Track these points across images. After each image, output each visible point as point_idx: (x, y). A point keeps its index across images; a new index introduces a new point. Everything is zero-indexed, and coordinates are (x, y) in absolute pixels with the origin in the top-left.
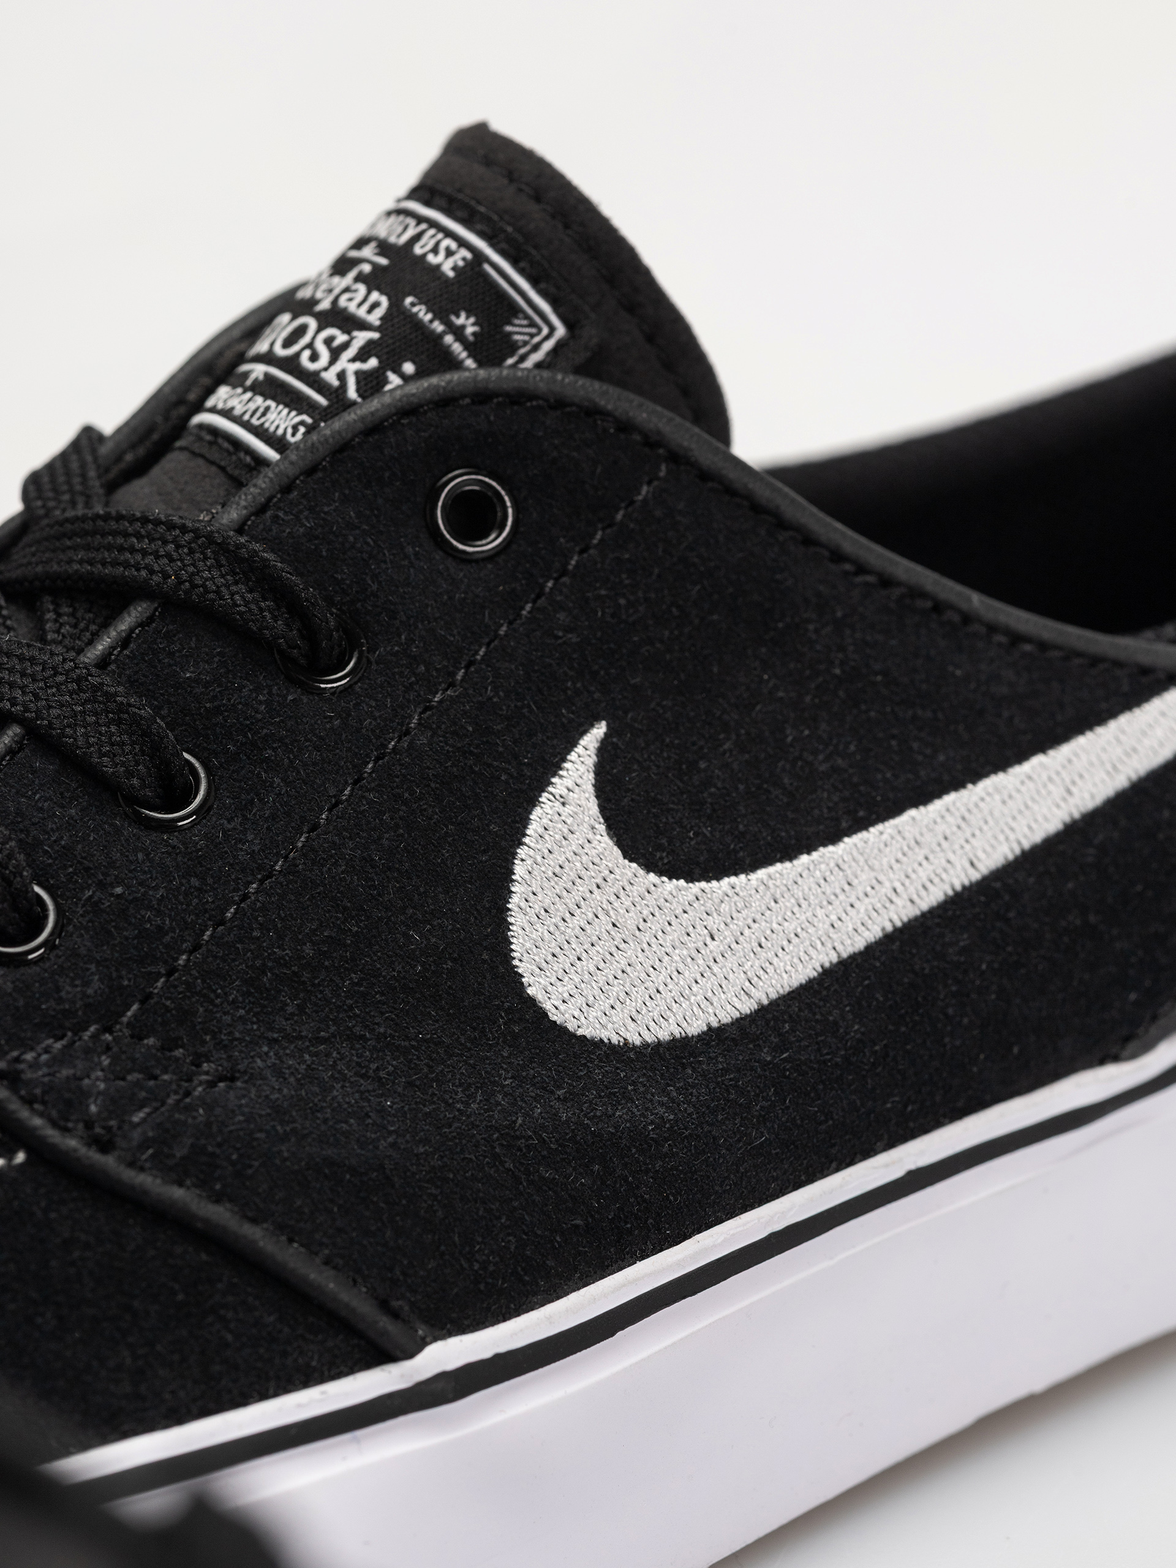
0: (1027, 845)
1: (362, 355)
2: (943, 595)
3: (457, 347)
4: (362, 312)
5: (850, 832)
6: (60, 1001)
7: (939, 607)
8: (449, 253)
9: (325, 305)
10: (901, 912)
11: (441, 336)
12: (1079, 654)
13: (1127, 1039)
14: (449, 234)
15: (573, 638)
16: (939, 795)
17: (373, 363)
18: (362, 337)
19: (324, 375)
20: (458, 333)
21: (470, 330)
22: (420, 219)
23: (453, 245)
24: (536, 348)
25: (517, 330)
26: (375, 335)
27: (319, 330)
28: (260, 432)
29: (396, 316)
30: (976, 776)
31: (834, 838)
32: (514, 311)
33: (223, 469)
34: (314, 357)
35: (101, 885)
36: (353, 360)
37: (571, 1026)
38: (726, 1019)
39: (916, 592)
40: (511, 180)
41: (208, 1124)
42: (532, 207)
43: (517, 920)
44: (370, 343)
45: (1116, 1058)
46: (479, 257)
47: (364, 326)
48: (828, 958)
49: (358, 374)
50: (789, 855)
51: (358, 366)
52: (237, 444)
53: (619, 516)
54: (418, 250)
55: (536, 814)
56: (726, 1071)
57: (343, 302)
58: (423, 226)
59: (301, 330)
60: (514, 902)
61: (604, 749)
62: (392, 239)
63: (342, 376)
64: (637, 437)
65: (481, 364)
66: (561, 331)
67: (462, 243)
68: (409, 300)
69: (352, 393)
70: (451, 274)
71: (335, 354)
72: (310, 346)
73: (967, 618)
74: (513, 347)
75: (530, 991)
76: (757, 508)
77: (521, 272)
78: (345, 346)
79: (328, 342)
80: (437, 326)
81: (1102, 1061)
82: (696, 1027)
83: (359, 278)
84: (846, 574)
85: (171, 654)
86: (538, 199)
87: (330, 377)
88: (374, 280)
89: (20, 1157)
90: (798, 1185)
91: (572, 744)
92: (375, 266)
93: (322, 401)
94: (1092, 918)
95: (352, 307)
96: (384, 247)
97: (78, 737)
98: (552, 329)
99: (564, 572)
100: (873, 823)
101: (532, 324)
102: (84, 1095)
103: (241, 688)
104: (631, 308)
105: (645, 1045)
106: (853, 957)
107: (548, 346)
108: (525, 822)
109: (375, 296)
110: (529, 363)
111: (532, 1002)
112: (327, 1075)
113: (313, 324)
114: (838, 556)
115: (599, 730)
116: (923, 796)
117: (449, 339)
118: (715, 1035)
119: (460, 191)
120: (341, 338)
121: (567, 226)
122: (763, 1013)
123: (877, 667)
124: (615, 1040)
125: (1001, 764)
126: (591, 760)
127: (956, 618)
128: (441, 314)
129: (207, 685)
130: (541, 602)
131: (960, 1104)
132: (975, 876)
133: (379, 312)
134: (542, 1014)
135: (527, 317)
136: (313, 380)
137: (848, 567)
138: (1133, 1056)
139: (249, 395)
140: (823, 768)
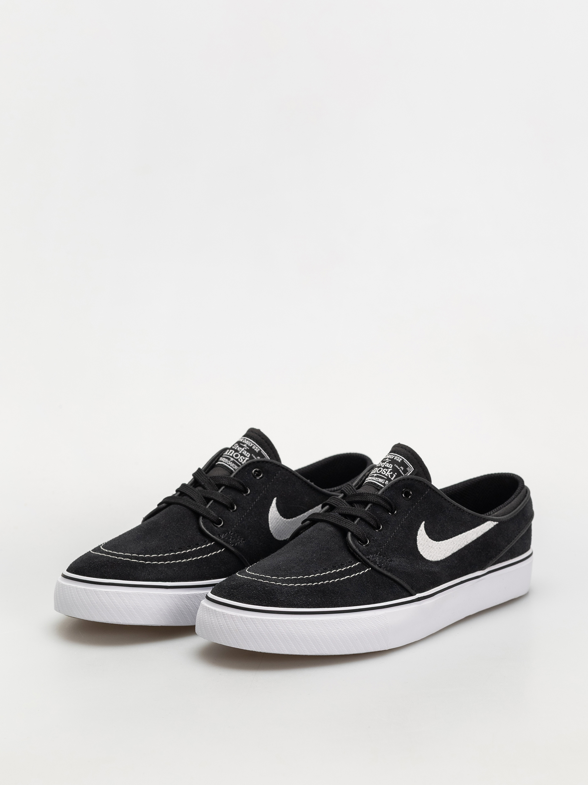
0: (473, 540)
1: (390, 472)
2: (461, 508)
3: (401, 471)
4: (389, 467)
5: (453, 537)
6: (372, 551)
7: (460, 509)
8: (399, 459)
9: (383, 466)
10: (460, 548)
11: (399, 470)
12: (477, 516)
13: (483, 568)
14: (399, 457)
15: (420, 510)
16: (463, 533)
17: (392, 473)
18: (390, 470)
19: (385, 475)
20: (401, 469)
21: (402, 469)
22: (394, 455)
23: (400, 458)
24: (410, 471)
25: (408, 469)
26: (392, 469)
27: (383, 469)
28: (378, 482)
29: (394, 467)
30: (466, 531)
31: (452, 538)
32: (408, 467)
33: (374, 487)
35: (373, 537)
36: (389, 473)
37: (426, 558)
38: (442, 559)
39: (458, 507)
40: (406, 450)
41: (391, 566)
42: (409, 453)
43: (418, 545)
44: (391, 470)
45: (482, 570)
46: (403, 460)
48: (452, 552)
49: (390, 474)
50: (447, 539)
51: (390, 473)
52: (375, 484)
53: (424, 495)
54: (395, 459)
55: (418, 532)
56: (443, 565)
57: (386, 466)
58: (395, 456)
59: (381, 469)
60: (418, 543)
61: (425, 524)
62: (391, 458)
63: (388, 475)
64: (426, 485)
65: (404, 473)
66: (413, 469)
67: (401, 458)
68: (395, 465)
69: (390, 477)
70: (400, 462)
71: (386, 472)
72: (383, 471)
73: (464, 511)
74: (408, 471)
75: (421, 553)
76: (439, 495)
77: (408, 461)
78: (388, 471)
79: (385, 470)
80: (399, 468)
81: (480, 570)
82: (439, 560)
83: (387, 463)
84: (450, 504)
85: (375, 510)
86: (409, 452)
87: (386, 475)
88: (389, 463)
89: (370, 569)
90: (450, 581)
91: (421, 524)
92: (389, 461)
93: (386, 478)
94: (480, 550)
95: (387, 466)
96: (389, 459)
97: (368, 519)
98: (412, 469)
99: (418, 502)
100: (456, 536)
101: (410, 468)
102: (376, 561)
103: (384, 515)
104: (421, 466)
105: (434, 561)
106: (455, 553)
107: (412, 471)
108: (417, 533)
109: (390, 465)
110: (408, 475)
111: (421, 555)
112: (402, 561)
113: (382, 469)
114: (449, 502)
115: (424, 522)
116: (461, 533)
117: (400, 470)
118: (441, 561)
119: (399, 451)
120: (387, 470)
121: (413, 456)
122: (446, 558)
123: (454, 516)
124: (431, 560)
125: (469, 530)
126: (424, 526)
127: (462, 511)
128: (399, 467)
129: (380, 514)
130: (416, 506)
131: (466, 573)
132: (468, 544)
133: (391, 467)
134: (423, 557)
136: (384, 475)
137: (450, 503)
138: (484, 570)
139: (375, 478)
140: (449, 529)
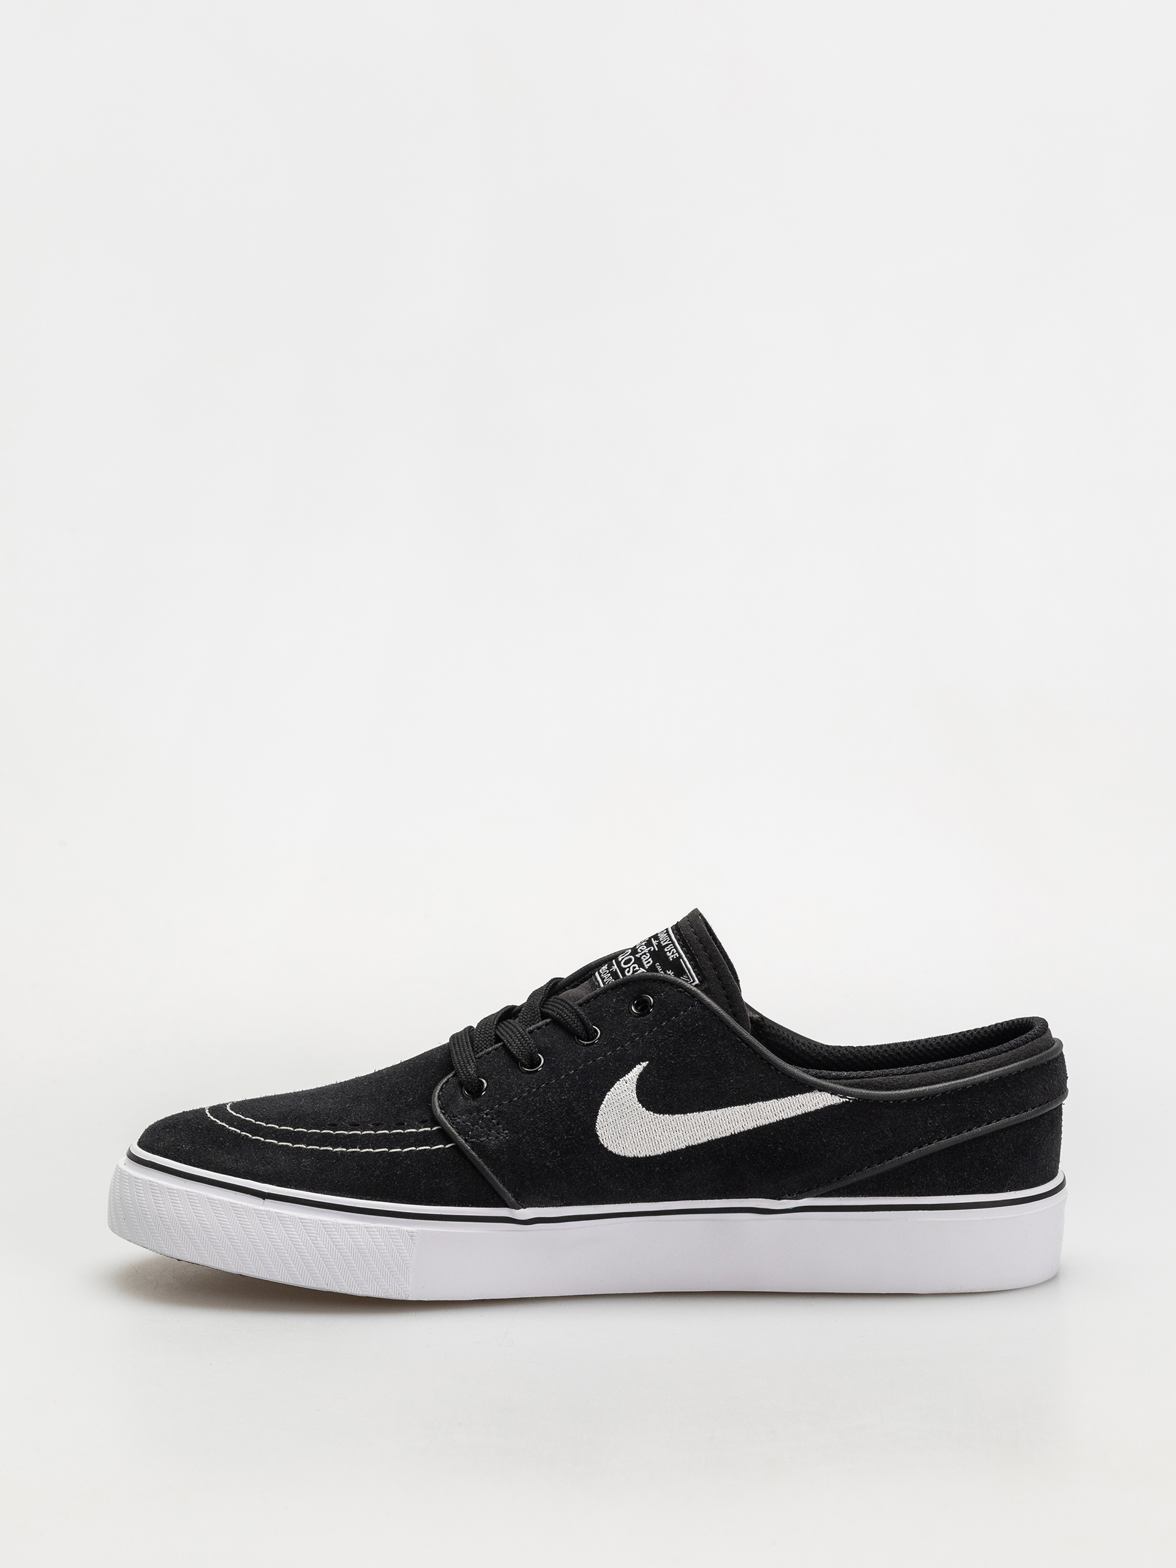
4: (645, 963)
9: (639, 955)
14: (675, 948)
22: (671, 938)
23: (675, 951)
27: (634, 963)
32: (685, 973)
34: (629, 972)
46: (680, 957)
47: (644, 968)
54: (666, 948)
59: (630, 960)
61: (645, 1069)
62: (662, 941)
65: (675, 975)
67: (678, 952)
68: (657, 963)
70: (671, 960)
77: (690, 961)
88: (653, 954)
92: (654, 948)
96: (659, 943)
99: (660, 1026)
101: (688, 978)
109: (650, 959)
113: (633, 960)
115: (645, 1064)
119: (684, 933)
133: (649, 965)
135: (688, 976)
